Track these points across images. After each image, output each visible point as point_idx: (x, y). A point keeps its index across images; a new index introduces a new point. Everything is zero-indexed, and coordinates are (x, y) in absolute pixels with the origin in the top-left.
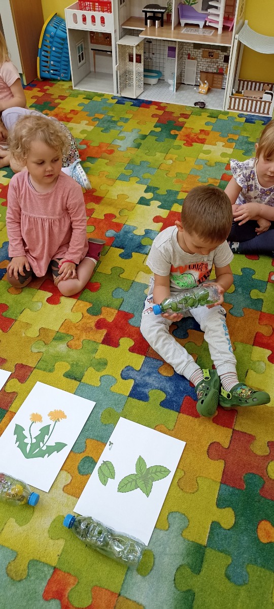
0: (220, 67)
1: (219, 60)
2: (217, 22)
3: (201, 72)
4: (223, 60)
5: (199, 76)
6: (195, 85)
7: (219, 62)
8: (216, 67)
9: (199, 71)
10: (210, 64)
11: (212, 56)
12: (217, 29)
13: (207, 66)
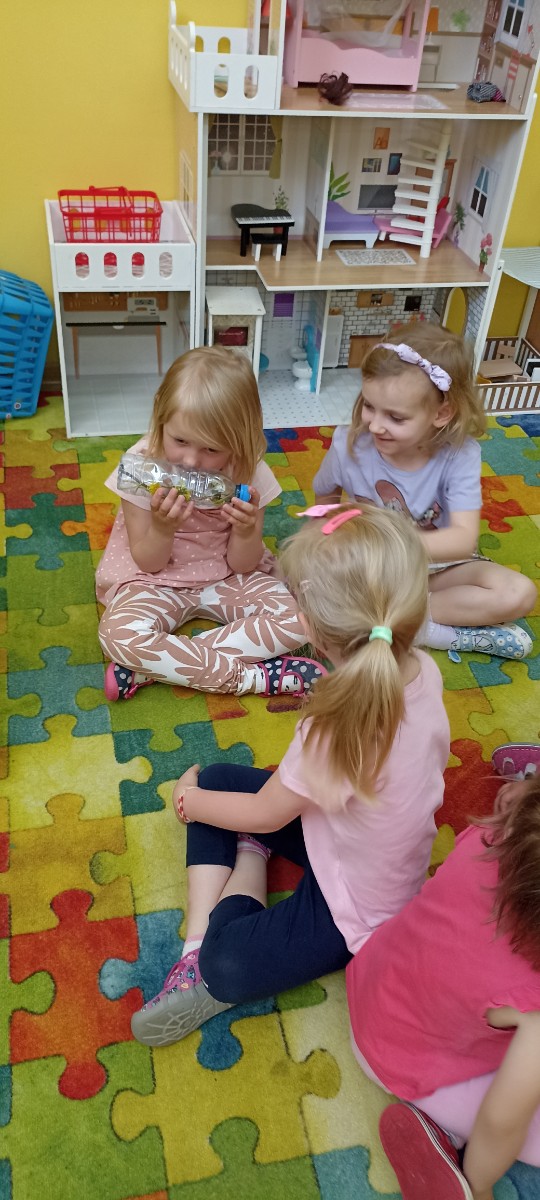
0: (395, 322)
1: (394, 307)
2: (419, 234)
3: (352, 337)
4: (403, 307)
5: (348, 346)
6: (339, 367)
7: (394, 312)
8: (386, 322)
9: (348, 337)
10: (373, 318)
11: (380, 301)
12: (417, 248)
13: (366, 323)
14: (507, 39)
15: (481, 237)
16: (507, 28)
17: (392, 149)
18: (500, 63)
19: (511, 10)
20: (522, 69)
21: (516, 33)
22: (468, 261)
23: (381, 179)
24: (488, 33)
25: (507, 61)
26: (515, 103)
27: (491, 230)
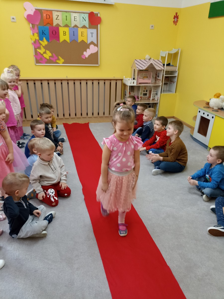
14: (158, 78)
15: (157, 98)
16: (158, 77)
17: (146, 89)
18: (157, 80)
19: (158, 75)
20: (160, 81)
21: (159, 77)
22: (156, 101)
23: (145, 92)
24: (156, 78)
25: (158, 80)
26: (159, 84)
27: (158, 97)
